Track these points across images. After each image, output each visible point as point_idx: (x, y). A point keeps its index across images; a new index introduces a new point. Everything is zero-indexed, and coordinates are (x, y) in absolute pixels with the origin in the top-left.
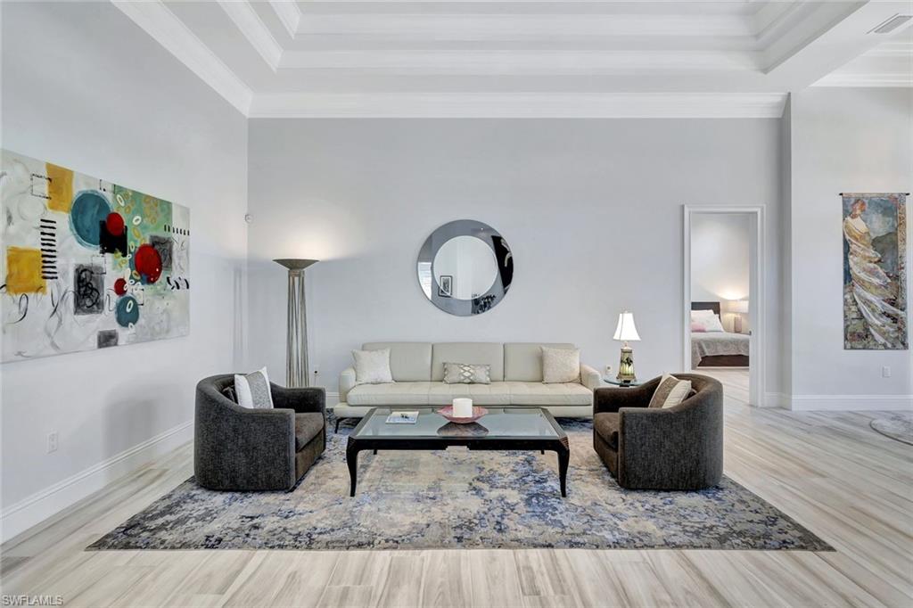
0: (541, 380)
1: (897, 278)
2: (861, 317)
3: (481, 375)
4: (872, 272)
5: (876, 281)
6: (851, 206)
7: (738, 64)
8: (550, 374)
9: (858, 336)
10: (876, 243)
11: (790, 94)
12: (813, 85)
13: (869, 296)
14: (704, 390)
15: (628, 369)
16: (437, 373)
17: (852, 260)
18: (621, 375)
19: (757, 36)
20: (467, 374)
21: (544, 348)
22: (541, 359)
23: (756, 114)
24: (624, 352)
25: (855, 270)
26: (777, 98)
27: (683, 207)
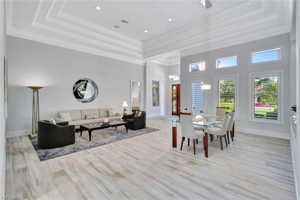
0: (108, 116)
1: (158, 95)
2: (155, 101)
3: (96, 117)
4: (156, 94)
5: (156, 95)
6: (154, 82)
7: (141, 56)
8: (110, 115)
9: (154, 104)
10: (156, 89)
11: (146, 62)
12: (150, 61)
13: (156, 98)
14: (144, 113)
15: (126, 112)
16: (83, 117)
17: (154, 91)
18: (124, 113)
19: (144, 53)
20: (92, 117)
21: (108, 109)
22: (108, 112)
23: (141, 64)
24: (125, 109)
25: (154, 93)
26: (144, 62)
27: (130, 80)
